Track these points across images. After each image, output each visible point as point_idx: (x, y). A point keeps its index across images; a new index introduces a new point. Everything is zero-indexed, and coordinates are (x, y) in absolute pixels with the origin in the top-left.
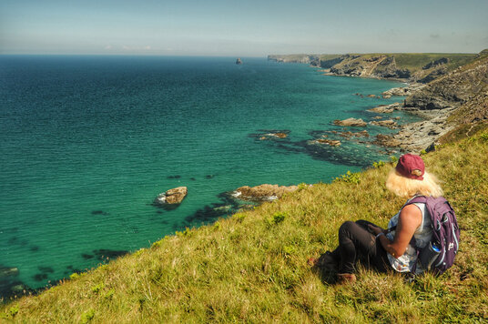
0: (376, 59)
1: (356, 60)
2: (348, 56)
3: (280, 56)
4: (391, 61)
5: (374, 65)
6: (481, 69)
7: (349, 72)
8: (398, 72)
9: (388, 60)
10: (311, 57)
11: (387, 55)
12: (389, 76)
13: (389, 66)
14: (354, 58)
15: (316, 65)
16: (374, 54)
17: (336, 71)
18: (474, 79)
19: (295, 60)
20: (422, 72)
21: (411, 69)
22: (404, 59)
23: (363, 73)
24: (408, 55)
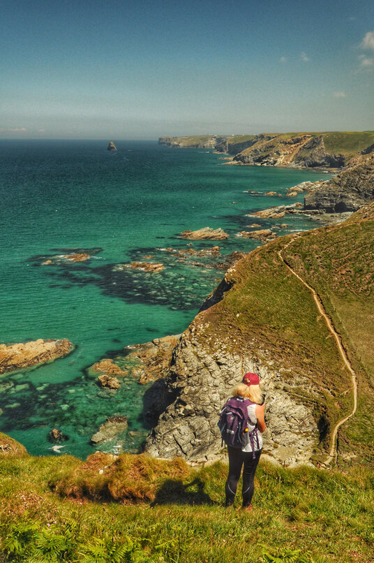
0: (298, 141)
1: (270, 143)
2: (262, 137)
3: (175, 139)
4: (319, 143)
5: (295, 149)
7: (259, 160)
8: (329, 159)
9: (315, 142)
10: (219, 140)
11: (313, 135)
12: (315, 165)
13: (316, 151)
14: (270, 138)
15: (221, 151)
16: (296, 134)
17: (242, 159)
19: (196, 144)
20: (360, 158)
21: (345, 154)
22: (336, 140)
23: (280, 160)
24: (337, 134)
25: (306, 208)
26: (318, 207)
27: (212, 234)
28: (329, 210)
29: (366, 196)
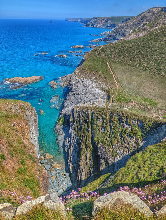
0: (104, 19)
1: (96, 20)
2: (93, 18)
3: (69, 19)
4: (109, 20)
5: (103, 22)
6: (135, 22)
7: (93, 25)
8: (111, 25)
10: (81, 19)
11: (108, 18)
12: (108, 27)
13: (108, 22)
15: (82, 23)
16: (103, 17)
17: (88, 25)
18: (132, 26)
19: (75, 21)
20: (120, 24)
21: (116, 23)
22: (114, 19)
23: (98, 25)
24: (115, 17)
25: (105, 39)
26: (108, 38)
27: (80, 47)
28: (111, 40)
29: (121, 35)
